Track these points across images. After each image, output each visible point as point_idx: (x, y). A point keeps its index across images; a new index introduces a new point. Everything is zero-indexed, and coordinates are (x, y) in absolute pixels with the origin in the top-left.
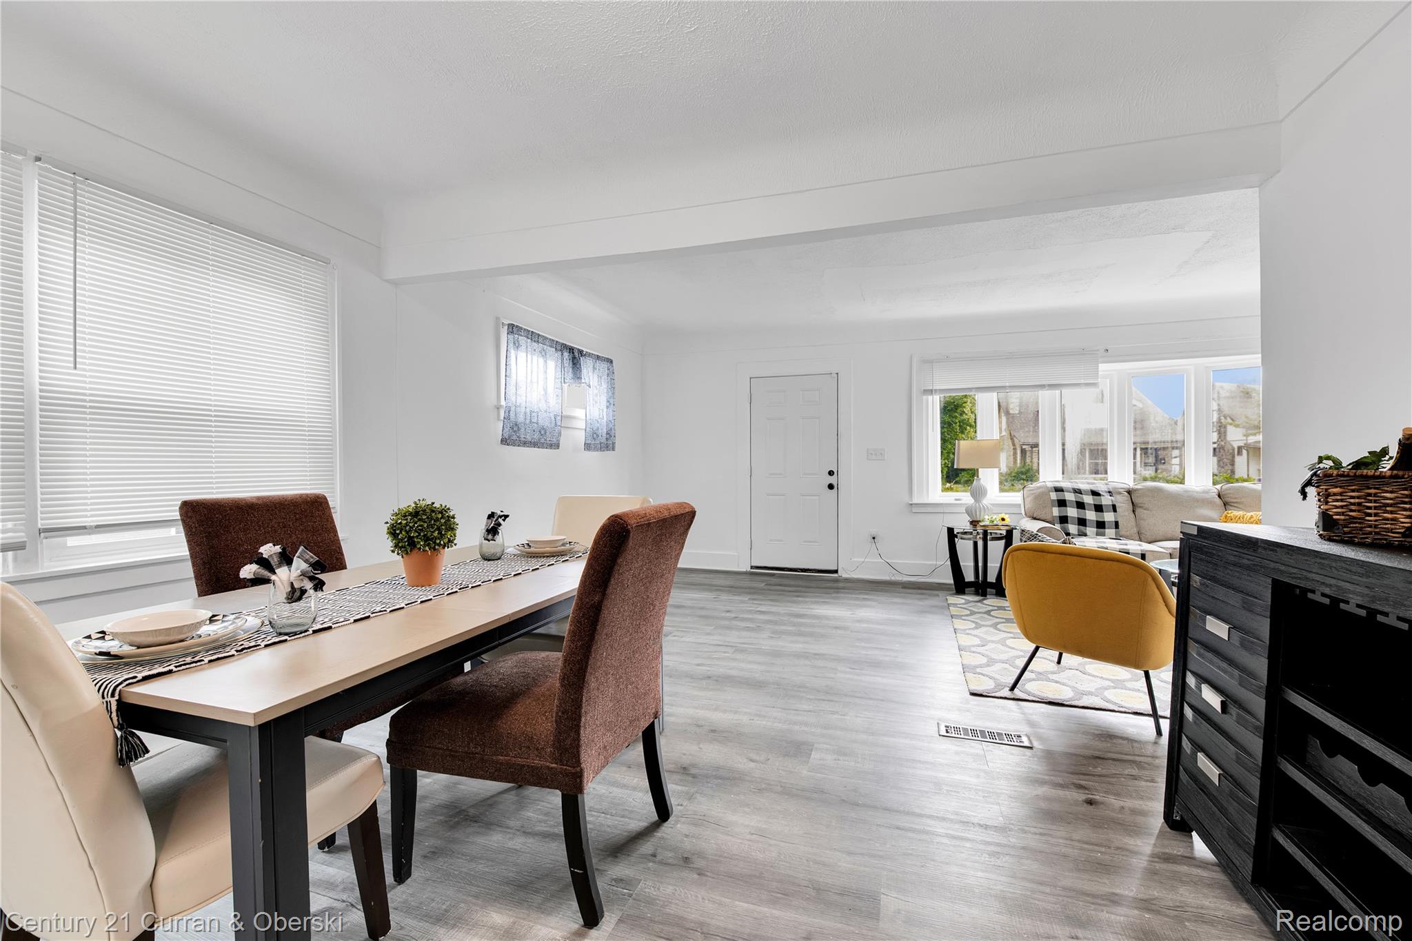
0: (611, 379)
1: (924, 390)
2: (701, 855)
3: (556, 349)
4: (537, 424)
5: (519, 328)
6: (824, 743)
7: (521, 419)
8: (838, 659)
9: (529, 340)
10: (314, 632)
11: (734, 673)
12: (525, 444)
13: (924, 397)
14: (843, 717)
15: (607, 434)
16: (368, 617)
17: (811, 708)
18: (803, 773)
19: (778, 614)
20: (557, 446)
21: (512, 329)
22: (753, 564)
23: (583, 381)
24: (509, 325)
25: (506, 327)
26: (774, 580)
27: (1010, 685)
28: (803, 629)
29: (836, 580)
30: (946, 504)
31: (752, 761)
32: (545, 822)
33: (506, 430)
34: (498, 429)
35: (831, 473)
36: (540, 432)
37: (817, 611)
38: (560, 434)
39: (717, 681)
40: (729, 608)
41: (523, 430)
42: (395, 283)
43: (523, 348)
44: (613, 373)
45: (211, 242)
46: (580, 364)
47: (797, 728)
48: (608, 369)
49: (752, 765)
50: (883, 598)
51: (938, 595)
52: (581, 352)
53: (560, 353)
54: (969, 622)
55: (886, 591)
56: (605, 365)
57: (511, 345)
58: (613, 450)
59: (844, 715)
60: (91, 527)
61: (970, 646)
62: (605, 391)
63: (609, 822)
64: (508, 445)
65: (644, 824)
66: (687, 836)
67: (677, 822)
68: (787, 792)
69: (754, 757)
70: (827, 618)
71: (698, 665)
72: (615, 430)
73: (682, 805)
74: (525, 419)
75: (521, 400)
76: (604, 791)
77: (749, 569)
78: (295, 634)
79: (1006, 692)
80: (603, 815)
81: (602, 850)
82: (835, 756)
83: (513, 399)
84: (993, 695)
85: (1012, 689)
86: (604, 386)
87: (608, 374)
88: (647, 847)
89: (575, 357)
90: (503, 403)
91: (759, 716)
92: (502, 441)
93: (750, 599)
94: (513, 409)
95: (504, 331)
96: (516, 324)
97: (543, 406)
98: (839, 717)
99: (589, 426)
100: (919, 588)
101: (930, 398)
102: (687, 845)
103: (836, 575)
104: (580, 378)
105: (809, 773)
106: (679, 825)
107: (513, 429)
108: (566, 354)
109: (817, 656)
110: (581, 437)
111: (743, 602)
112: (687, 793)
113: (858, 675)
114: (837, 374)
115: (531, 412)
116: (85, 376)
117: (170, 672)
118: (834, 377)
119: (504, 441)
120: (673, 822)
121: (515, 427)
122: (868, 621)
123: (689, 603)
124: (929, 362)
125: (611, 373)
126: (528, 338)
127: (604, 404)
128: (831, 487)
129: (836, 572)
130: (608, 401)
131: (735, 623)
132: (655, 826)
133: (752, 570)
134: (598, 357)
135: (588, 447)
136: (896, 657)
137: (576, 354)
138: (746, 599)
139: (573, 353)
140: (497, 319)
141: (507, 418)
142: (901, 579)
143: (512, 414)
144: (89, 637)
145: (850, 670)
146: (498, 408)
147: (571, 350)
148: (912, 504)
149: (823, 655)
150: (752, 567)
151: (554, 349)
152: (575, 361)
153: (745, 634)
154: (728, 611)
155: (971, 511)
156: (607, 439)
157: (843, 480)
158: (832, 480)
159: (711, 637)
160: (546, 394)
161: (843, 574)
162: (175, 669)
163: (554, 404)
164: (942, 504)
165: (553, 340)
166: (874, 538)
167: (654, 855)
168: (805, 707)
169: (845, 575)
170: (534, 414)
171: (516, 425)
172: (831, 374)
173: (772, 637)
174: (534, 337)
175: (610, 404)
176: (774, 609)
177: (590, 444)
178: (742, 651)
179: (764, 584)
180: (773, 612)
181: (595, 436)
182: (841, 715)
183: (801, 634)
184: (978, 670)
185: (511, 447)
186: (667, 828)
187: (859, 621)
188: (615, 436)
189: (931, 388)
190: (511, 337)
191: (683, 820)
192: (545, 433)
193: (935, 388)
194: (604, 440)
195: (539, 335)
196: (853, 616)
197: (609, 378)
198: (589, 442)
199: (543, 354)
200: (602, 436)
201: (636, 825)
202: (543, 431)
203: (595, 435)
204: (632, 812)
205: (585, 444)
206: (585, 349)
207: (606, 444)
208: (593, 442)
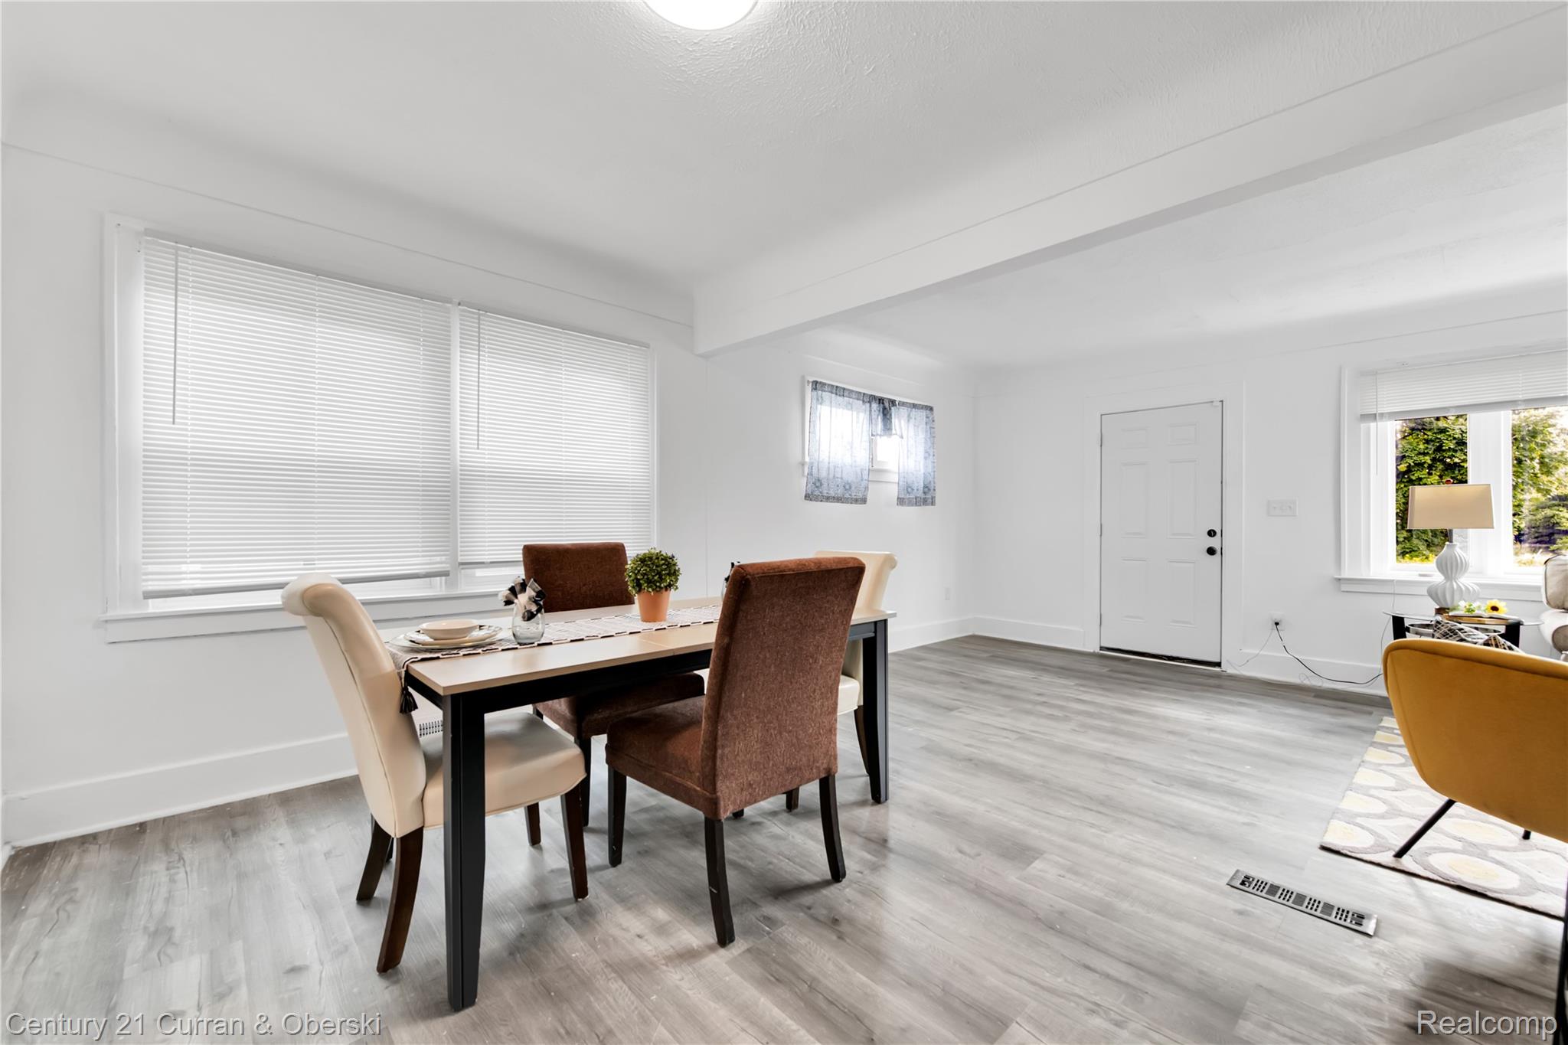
0: (931, 428)
1: (1362, 415)
2: (851, 921)
3: (863, 401)
4: (842, 478)
5: (823, 384)
6: (1058, 856)
7: (823, 474)
8: (1146, 769)
9: (833, 395)
10: (539, 645)
11: (1002, 760)
12: (828, 499)
13: (1362, 425)
14: (1103, 833)
15: (925, 487)
16: (582, 640)
17: (1069, 814)
18: (1011, 878)
19: (1102, 706)
20: (864, 501)
21: (816, 385)
22: (1103, 645)
23: (894, 432)
24: (813, 382)
25: (811, 384)
26: (1124, 666)
27: (1397, 849)
28: (1123, 727)
29: (1218, 676)
30: (1398, 581)
31: (961, 852)
32: (737, 852)
33: (809, 485)
34: (802, 485)
35: (1212, 533)
36: (844, 487)
37: (1159, 709)
38: (867, 488)
39: (976, 765)
40: (1042, 691)
41: (825, 485)
42: (706, 356)
43: (827, 402)
44: (933, 421)
45: (563, 344)
46: (891, 415)
47: (1035, 831)
48: (927, 417)
49: (959, 855)
50: (1270, 706)
51: (1370, 713)
52: (893, 402)
53: (868, 405)
54: (1398, 756)
55: (1284, 698)
56: (923, 414)
57: (815, 401)
58: (933, 503)
59: (1106, 832)
60: (487, 563)
61: (1370, 787)
62: (923, 440)
63: (789, 869)
64: (811, 500)
65: (818, 879)
66: (849, 901)
67: (848, 886)
68: (978, 891)
69: (966, 848)
70: (1166, 719)
71: (967, 745)
72: (934, 483)
73: (862, 873)
74: (829, 474)
75: (824, 456)
76: (800, 841)
77: (1097, 650)
78: (525, 644)
79: (1387, 858)
80: (787, 861)
81: (768, 889)
82: (1062, 872)
83: (816, 455)
84: (1358, 856)
85: (1400, 854)
86: (922, 436)
87: (926, 423)
88: (807, 899)
89: (885, 407)
90: (807, 459)
91: (998, 809)
92: (806, 497)
93: (1077, 685)
94: (815, 465)
95: (809, 388)
96: (819, 380)
97: (848, 460)
98: (1099, 832)
99: (902, 479)
100: (1344, 700)
101: (1373, 425)
102: (845, 909)
103: (1217, 669)
104: (890, 429)
105: (1018, 881)
106: (847, 890)
107: (815, 484)
108: (875, 406)
109: (1121, 760)
110: (893, 491)
111: (1066, 686)
112: (874, 864)
113: (1160, 791)
114: (1222, 401)
115: (835, 467)
116: (484, 454)
117: (438, 658)
118: (1216, 406)
119: (808, 497)
120: (843, 885)
121: (818, 483)
122: (1223, 731)
123: (999, 680)
124: (1371, 375)
125: (930, 422)
126: (832, 393)
127: (921, 454)
128: (1211, 551)
129: (1219, 664)
130: (926, 452)
131: (1040, 708)
132: (825, 884)
133: (1101, 652)
134: (914, 406)
135: (901, 501)
136: (1234, 781)
137: (887, 405)
138: (1073, 684)
139: (883, 403)
140: (803, 377)
141: (810, 474)
142: (1320, 684)
143: (815, 471)
144: (419, 632)
145: (1155, 784)
146: (803, 464)
147: (881, 400)
148: (1340, 579)
149: (1128, 760)
150: (1102, 648)
151: (861, 402)
152: (885, 412)
153: (1043, 721)
154: (1039, 695)
155: (1437, 594)
156: (925, 493)
157: (1229, 542)
158: (1214, 542)
159: (1001, 719)
160: (852, 448)
161: (1228, 668)
162: (441, 657)
163: (862, 458)
164: (1393, 581)
165: (860, 393)
166: (1277, 624)
167: (809, 908)
168: (1062, 812)
169: (1230, 671)
170: (837, 469)
171: (819, 480)
172: (1212, 402)
173: (1075, 730)
174: (839, 391)
175: (929, 455)
176: (1099, 700)
177: (904, 499)
178: (1028, 739)
179: (1108, 669)
180: (1096, 703)
181: (909, 490)
182: (1102, 831)
183: (1114, 732)
184: (1359, 820)
185: (814, 502)
186: (835, 889)
187: (1210, 730)
188: (934, 490)
189: (1373, 411)
190: (815, 393)
191: (855, 886)
192: (850, 488)
193: (1380, 411)
194: (920, 494)
195: (844, 389)
196: (1208, 722)
197: (928, 427)
198: (903, 496)
199: (849, 406)
200: (918, 490)
201: (809, 877)
202: (848, 486)
203: (908, 488)
204: (813, 865)
205: (898, 498)
206: (898, 399)
207: (924, 499)
208: (908, 496)
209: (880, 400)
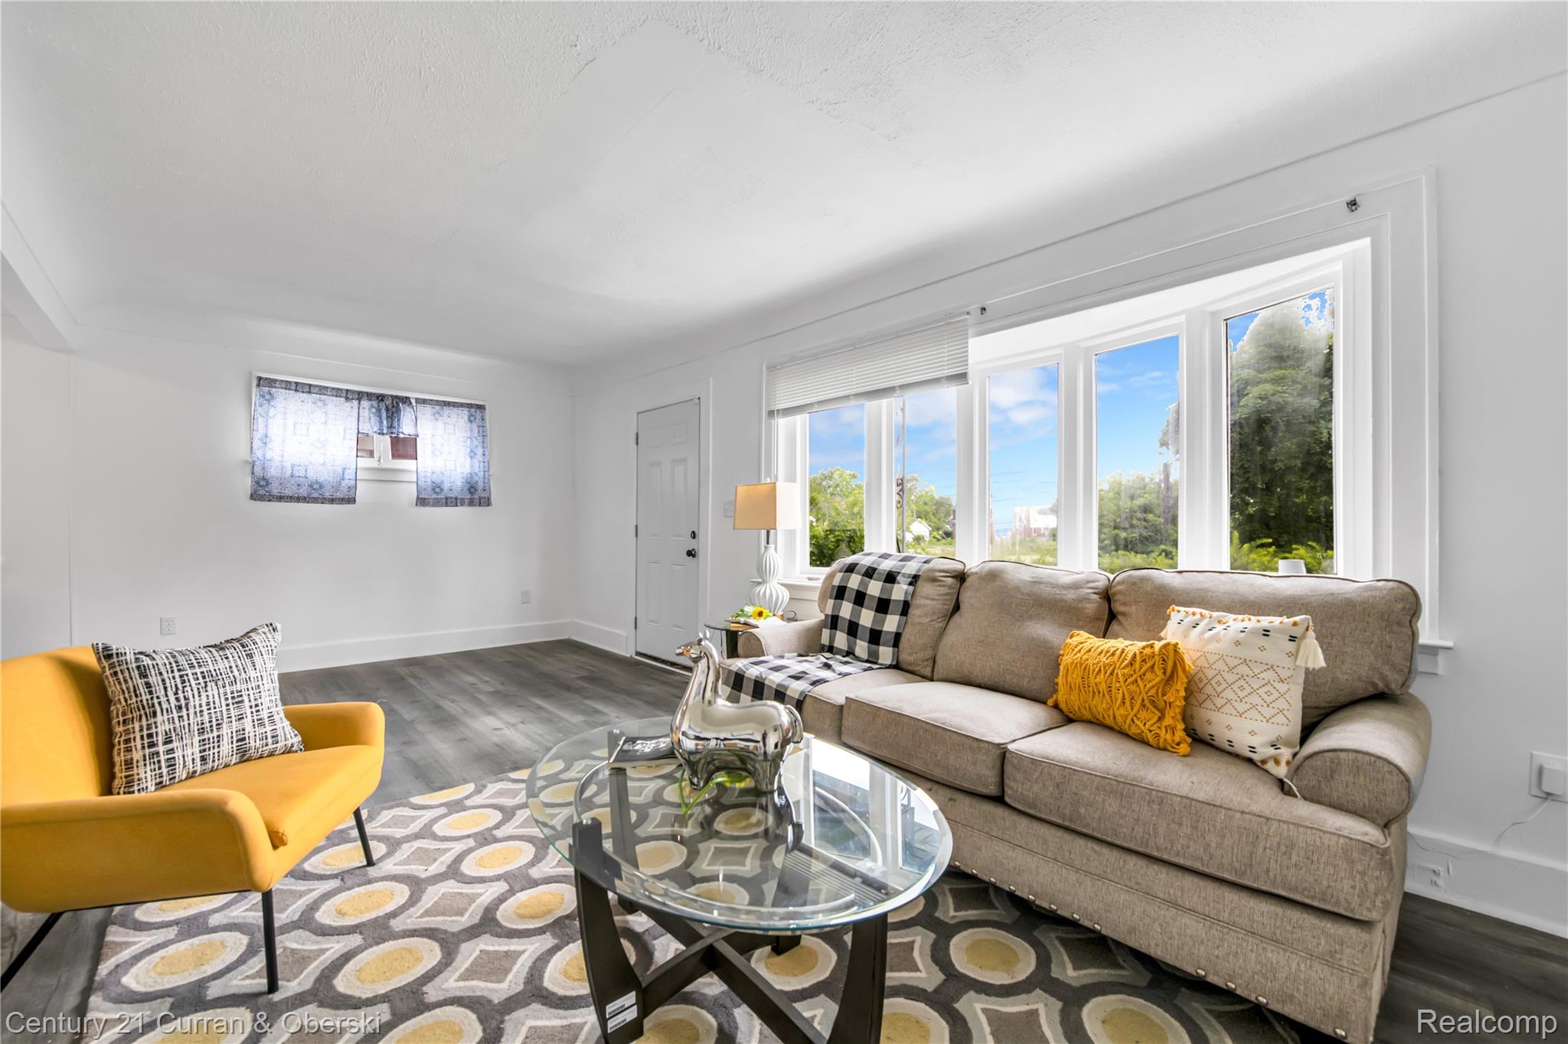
1: (768, 412)
3: (347, 398)
4: (303, 477)
5: (276, 380)
7: (277, 473)
9: (292, 392)
12: (277, 498)
13: (769, 422)
15: (470, 486)
20: (348, 501)
21: (266, 382)
22: (639, 650)
24: (260, 378)
34: (247, 485)
35: (692, 535)
36: (311, 486)
38: (354, 488)
41: (276, 484)
43: (281, 400)
44: (484, 420)
46: (399, 413)
48: (472, 415)
52: (403, 399)
53: (356, 403)
56: (464, 412)
57: (263, 398)
58: (486, 504)
62: (465, 438)
64: (256, 500)
72: (488, 483)
74: (285, 472)
75: (275, 454)
77: (634, 656)
83: (259, 454)
86: (462, 434)
87: (469, 420)
89: (388, 403)
92: (249, 495)
94: (260, 463)
95: (255, 382)
96: (270, 376)
97: (319, 459)
99: (423, 479)
104: (398, 427)
107: (259, 484)
110: (407, 492)
114: (699, 398)
115: (293, 466)
118: (697, 404)
119: (255, 496)
121: (262, 482)
125: (479, 420)
126: (290, 389)
127: (462, 453)
128: (691, 554)
130: (472, 450)
133: (640, 659)
134: (446, 404)
135: (422, 502)
137: (391, 402)
139: (386, 400)
140: (251, 373)
141: (252, 472)
147: (381, 398)
150: (638, 654)
151: (344, 399)
152: (389, 410)
156: (469, 493)
157: (702, 546)
158: (695, 544)
160: (326, 446)
163: (344, 457)
165: (342, 389)
170: (297, 468)
171: (263, 479)
172: (694, 399)
174: (302, 387)
175: (478, 453)
177: (428, 499)
181: (440, 490)
188: (488, 490)
189: (773, 408)
190: (263, 390)
192: (321, 487)
193: (777, 408)
194: (461, 494)
197: (473, 424)
198: (426, 497)
199: (321, 404)
200: (455, 490)
202: (315, 485)
203: (437, 488)
205: (418, 498)
206: (412, 395)
207: (471, 499)
208: (434, 496)
209: (378, 397)
